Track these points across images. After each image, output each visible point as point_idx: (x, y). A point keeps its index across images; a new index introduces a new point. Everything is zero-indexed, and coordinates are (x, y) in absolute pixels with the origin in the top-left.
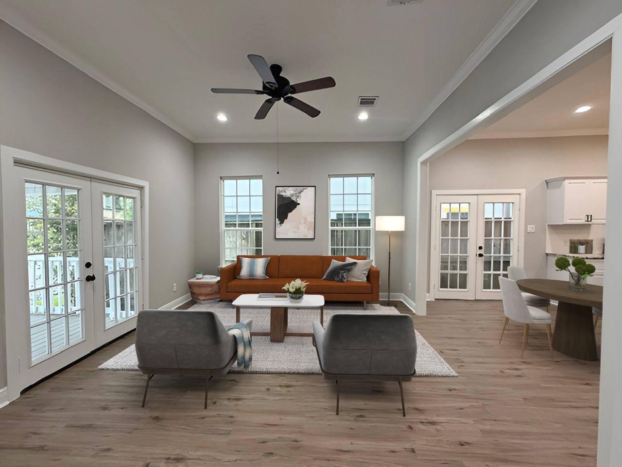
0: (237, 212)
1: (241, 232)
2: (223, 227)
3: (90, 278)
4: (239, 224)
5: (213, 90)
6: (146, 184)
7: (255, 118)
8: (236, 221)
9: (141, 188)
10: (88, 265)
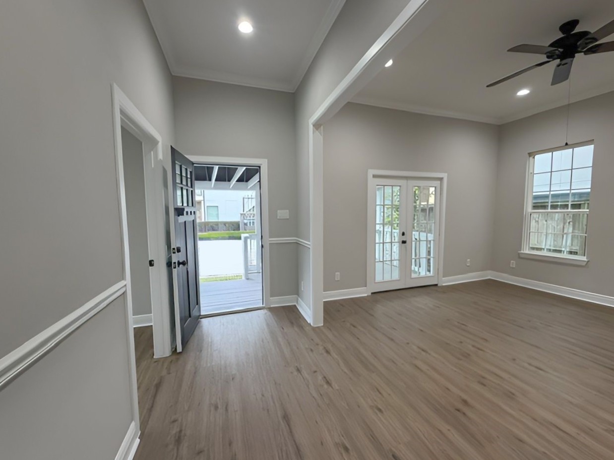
0: (550, 191)
1: (564, 215)
2: (529, 208)
3: (404, 242)
4: (572, 205)
5: (488, 86)
6: (444, 175)
7: (553, 84)
8: (568, 201)
9: (441, 179)
10: (403, 234)
